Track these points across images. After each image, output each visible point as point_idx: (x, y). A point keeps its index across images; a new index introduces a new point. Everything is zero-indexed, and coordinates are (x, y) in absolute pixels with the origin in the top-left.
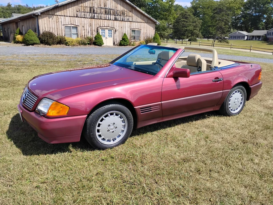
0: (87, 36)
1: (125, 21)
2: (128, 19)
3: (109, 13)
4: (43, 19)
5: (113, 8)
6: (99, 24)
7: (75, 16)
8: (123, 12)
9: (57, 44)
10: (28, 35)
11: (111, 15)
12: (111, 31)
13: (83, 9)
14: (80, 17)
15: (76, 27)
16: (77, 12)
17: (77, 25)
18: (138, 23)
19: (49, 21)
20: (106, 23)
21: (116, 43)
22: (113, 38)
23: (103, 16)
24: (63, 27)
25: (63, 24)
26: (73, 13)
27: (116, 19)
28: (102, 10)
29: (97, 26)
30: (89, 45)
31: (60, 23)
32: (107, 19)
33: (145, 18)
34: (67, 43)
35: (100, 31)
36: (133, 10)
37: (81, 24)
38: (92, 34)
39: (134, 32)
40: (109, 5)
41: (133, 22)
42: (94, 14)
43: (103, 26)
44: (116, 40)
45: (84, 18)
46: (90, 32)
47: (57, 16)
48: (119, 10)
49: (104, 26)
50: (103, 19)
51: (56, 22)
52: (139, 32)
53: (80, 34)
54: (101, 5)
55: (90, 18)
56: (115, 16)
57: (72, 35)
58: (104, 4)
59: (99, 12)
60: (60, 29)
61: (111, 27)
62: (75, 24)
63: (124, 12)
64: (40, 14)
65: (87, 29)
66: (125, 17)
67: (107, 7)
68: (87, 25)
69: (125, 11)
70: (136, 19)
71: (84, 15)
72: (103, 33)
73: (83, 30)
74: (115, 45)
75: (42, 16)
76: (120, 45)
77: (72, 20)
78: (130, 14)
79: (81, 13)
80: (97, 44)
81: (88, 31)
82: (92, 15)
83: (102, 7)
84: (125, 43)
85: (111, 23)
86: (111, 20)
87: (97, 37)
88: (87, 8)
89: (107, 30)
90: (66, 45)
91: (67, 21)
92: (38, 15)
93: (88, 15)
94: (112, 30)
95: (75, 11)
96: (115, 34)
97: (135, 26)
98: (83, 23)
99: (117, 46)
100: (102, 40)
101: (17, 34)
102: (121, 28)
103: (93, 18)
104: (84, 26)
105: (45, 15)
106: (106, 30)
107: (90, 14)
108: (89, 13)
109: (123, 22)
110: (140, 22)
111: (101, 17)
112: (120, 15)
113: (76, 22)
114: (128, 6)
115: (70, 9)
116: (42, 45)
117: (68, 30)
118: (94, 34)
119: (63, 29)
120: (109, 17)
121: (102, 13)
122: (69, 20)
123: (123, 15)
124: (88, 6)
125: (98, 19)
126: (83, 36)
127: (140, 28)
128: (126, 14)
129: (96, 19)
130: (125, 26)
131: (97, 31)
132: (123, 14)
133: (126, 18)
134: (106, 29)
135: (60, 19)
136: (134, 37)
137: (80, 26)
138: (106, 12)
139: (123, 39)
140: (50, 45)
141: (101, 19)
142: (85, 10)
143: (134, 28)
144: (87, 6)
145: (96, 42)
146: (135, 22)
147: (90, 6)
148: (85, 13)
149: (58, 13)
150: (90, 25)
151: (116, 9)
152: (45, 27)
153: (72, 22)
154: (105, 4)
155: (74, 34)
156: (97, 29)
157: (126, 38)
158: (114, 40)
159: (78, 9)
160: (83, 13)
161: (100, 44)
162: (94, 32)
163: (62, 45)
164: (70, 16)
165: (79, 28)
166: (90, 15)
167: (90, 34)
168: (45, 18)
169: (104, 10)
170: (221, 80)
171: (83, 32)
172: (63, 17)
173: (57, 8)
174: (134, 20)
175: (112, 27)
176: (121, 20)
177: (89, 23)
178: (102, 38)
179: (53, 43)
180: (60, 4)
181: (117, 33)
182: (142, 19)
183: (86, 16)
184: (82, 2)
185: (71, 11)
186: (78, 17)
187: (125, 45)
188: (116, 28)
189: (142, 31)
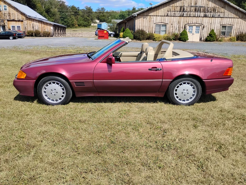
0: (174, 32)
1: (216, 17)
2: (219, 15)
3: (199, 10)
4: (139, 19)
5: (204, 6)
6: (188, 21)
7: (166, 15)
8: (214, 9)
9: (147, 39)
10: (125, 32)
11: (200, 12)
12: (198, 28)
13: (173, 9)
14: (170, 16)
15: (165, 25)
16: (168, 11)
17: (166, 23)
18: (231, 19)
19: (144, 21)
20: (194, 20)
21: (202, 39)
22: (200, 34)
23: (192, 14)
24: (154, 25)
25: (154, 23)
26: (164, 13)
27: (205, 16)
28: (192, 8)
29: (185, 24)
30: (174, 41)
31: (152, 22)
32: (196, 16)
33: (240, 13)
34: (155, 39)
35: (188, 27)
36: (226, 6)
37: (170, 22)
38: (179, 30)
39: (225, 28)
40: (200, 3)
41: (224, 18)
42: (183, 12)
43: (191, 23)
44: (203, 36)
45: (173, 16)
46: (177, 29)
47: (150, 17)
48: (210, 7)
49: (193, 23)
50: (192, 17)
51: (149, 21)
52: (231, 27)
53: (168, 31)
54: (191, 4)
55: (179, 16)
56: (205, 13)
57: (161, 31)
58: (194, 2)
59: (189, 10)
60: (152, 27)
61: (199, 23)
62: (164, 22)
63: (216, 9)
64: (136, 16)
65: (175, 26)
66: (216, 13)
67: (198, 5)
68: (176, 23)
69: (217, 7)
70: (228, 14)
71: (174, 14)
72: (190, 30)
73: (171, 27)
74: (202, 41)
75: (139, 16)
76: (206, 40)
77: (162, 19)
78: (223, 10)
79: (171, 12)
80: (181, 39)
81: (175, 28)
82: (181, 13)
83: (192, 5)
84: (211, 39)
85: (199, 20)
86: (200, 17)
87: (182, 33)
88: (177, 7)
89: (195, 27)
90: (154, 41)
91: (158, 20)
92: (135, 16)
93: (178, 14)
94: (200, 27)
95: (166, 11)
96: (203, 30)
97: (226, 22)
98: (172, 21)
99: (203, 42)
100: (188, 36)
101: (121, 31)
102: (210, 24)
103: (182, 16)
104: (172, 24)
105: (140, 16)
106: (193, 27)
107: (180, 12)
108: (178, 12)
109: (213, 18)
110: (233, 18)
111: (190, 15)
112: (211, 12)
113: (166, 20)
114: (221, 2)
115: (162, 9)
116: (134, 40)
117: (158, 28)
118: (181, 30)
119: (154, 27)
120: (198, 14)
121: (192, 10)
122: (160, 20)
123: (214, 12)
124: (179, 6)
125: (187, 17)
126: (171, 32)
127: (232, 24)
128: (217, 10)
129: (185, 17)
130: (214, 22)
131: (185, 28)
132: (214, 10)
133: (217, 15)
134: (194, 25)
135: (153, 19)
136: (224, 33)
137: (169, 24)
138: (195, 10)
139: (210, 35)
140: (140, 40)
141: (190, 17)
142: (175, 9)
143: (225, 24)
144: (177, 5)
145: (181, 38)
146: (227, 18)
147: (181, 5)
148: (175, 12)
149: (151, 14)
150: (179, 23)
151: (206, 7)
152: (140, 26)
153: (162, 20)
154: (196, 3)
155: (162, 31)
156: (185, 26)
157: (212, 34)
158: (201, 35)
159: (169, 9)
160: (173, 12)
161: (185, 39)
162: (181, 29)
163: (150, 41)
164: (161, 16)
165: (168, 26)
166: (179, 14)
167: (177, 30)
168: (140, 19)
169: (194, 8)
170: (159, 69)
171: (171, 29)
172: (155, 17)
173: (151, 10)
174: (226, 16)
175: (201, 23)
176: (211, 16)
177: (178, 21)
178: (187, 35)
179: (143, 39)
180: (153, 6)
181: (205, 29)
182: (235, 14)
183: (175, 15)
184: (174, 2)
185: (162, 11)
186: (168, 16)
187: (210, 41)
188: (204, 24)
189: (234, 27)
